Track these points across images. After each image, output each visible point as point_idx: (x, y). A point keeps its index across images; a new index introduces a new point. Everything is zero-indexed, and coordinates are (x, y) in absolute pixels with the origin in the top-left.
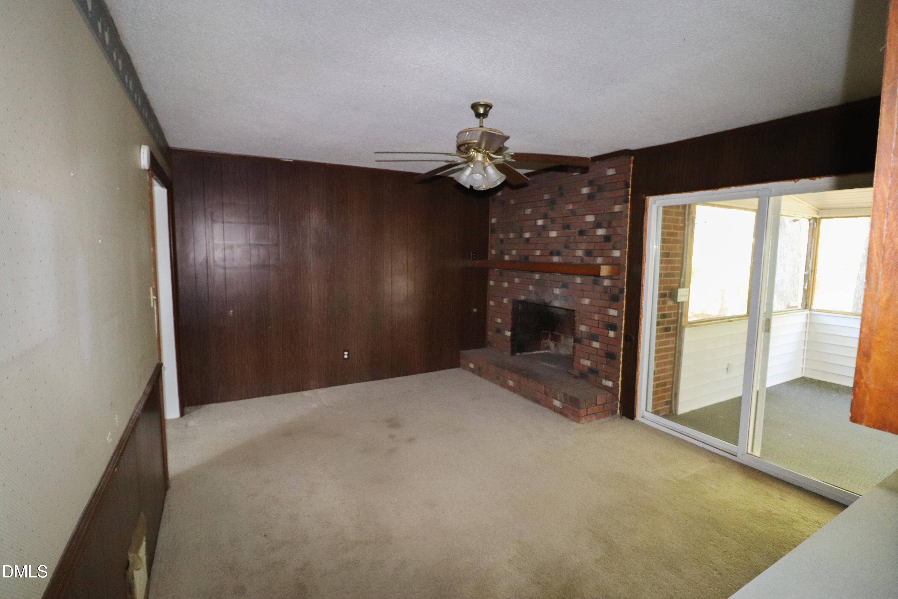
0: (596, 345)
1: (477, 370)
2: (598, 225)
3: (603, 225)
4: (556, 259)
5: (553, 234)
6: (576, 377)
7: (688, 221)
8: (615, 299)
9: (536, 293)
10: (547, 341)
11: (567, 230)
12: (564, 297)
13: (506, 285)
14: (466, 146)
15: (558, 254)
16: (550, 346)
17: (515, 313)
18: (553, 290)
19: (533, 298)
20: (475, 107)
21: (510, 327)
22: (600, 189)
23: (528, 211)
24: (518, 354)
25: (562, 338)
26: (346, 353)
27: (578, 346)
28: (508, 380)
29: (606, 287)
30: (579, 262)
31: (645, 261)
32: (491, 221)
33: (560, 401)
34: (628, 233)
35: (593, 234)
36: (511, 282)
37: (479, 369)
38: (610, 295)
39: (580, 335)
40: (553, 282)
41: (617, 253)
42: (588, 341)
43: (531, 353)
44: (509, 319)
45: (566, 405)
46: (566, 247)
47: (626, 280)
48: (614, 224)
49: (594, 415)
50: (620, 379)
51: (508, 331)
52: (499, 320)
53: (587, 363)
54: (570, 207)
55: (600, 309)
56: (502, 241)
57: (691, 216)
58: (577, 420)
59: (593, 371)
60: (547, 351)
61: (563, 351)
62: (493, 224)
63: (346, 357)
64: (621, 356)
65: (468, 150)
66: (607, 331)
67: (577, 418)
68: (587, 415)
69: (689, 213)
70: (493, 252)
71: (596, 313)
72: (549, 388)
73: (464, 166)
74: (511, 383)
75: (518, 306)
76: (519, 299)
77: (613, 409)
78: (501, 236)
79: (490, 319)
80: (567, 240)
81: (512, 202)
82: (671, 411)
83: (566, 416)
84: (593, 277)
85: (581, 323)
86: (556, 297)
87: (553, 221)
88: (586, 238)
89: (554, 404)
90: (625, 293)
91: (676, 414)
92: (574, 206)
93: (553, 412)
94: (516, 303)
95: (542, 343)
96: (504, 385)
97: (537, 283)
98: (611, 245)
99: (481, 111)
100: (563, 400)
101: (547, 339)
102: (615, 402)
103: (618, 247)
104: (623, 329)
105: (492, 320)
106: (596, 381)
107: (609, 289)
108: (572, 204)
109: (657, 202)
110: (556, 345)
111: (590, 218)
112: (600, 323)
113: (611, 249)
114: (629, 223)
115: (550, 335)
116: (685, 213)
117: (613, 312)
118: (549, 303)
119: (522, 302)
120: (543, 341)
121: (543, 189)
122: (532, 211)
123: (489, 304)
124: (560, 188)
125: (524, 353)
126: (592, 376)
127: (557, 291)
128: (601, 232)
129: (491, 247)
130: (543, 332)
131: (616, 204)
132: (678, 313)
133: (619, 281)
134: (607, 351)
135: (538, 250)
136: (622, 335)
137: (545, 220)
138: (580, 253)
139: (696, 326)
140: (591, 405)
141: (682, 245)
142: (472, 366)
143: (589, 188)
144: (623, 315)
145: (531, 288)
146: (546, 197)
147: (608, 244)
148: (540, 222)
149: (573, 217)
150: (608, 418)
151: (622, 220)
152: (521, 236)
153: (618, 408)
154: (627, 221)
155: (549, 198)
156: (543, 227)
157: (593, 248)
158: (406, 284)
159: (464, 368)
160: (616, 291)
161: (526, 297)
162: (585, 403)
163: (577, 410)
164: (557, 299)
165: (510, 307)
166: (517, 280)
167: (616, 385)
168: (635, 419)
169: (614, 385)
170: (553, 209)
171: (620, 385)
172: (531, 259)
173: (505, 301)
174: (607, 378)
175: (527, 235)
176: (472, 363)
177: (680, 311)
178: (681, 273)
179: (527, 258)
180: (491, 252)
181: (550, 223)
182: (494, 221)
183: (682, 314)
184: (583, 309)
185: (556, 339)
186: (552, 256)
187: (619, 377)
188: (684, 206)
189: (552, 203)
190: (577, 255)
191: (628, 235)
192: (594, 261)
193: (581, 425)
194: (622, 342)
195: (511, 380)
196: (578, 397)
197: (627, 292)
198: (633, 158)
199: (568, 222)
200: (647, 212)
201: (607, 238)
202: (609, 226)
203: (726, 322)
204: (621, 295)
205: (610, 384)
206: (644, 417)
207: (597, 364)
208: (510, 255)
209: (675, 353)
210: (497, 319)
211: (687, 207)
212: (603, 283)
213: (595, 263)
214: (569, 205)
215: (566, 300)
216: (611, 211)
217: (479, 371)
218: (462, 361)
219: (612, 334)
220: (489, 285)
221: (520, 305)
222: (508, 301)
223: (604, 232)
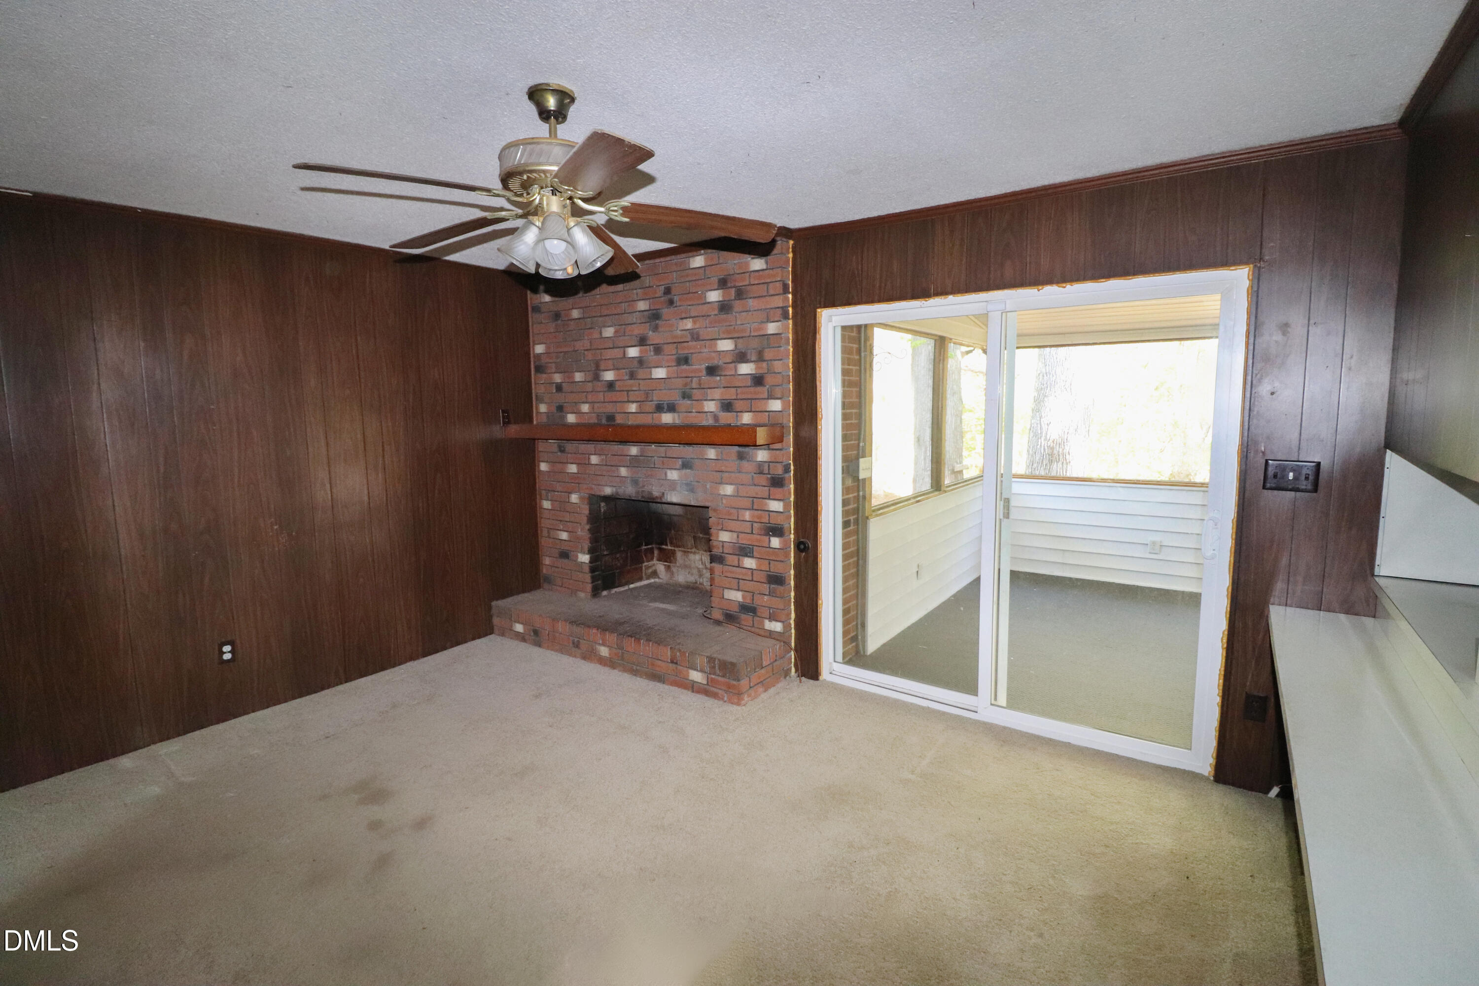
0: (749, 563)
1: (532, 634)
2: (742, 357)
3: (749, 357)
4: (667, 418)
5: (660, 373)
6: (718, 623)
7: (865, 351)
8: (777, 482)
9: (635, 482)
10: (651, 563)
11: (685, 367)
12: (687, 484)
13: (573, 468)
14: (525, 177)
15: (672, 408)
16: (658, 571)
17: (594, 518)
18: (666, 474)
19: (629, 490)
20: (535, 94)
21: (586, 545)
22: (740, 294)
23: (609, 332)
24: (605, 593)
25: (679, 554)
26: (227, 648)
27: (717, 567)
28: (597, 646)
29: (760, 464)
30: (710, 422)
31: (820, 416)
32: (534, 351)
33: (702, 671)
34: (791, 370)
35: (733, 373)
36: (583, 464)
37: (536, 632)
38: (769, 476)
39: (721, 549)
40: (665, 459)
41: (776, 405)
42: (736, 557)
43: (626, 588)
44: (583, 531)
45: (713, 676)
46: (686, 396)
47: (792, 449)
48: (768, 354)
49: (759, 685)
50: (793, 616)
51: (584, 553)
52: (564, 536)
53: (736, 596)
54: (689, 324)
55: (753, 500)
56: (559, 388)
57: (868, 344)
58: (736, 701)
59: (748, 609)
60: (652, 581)
61: (681, 577)
62: (538, 356)
63: (227, 656)
64: (792, 577)
65: (526, 186)
66: (766, 538)
67: (735, 695)
68: (750, 687)
69: (867, 339)
70: (543, 408)
71: (746, 509)
72: (680, 651)
73: (519, 223)
74: (604, 651)
75: (600, 505)
76: (602, 494)
77: (785, 669)
78: (558, 378)
79: (545, 533)
80: (686, 385)
81: (575, 314)
82: (857, 652)
83: (715, 696)
84: (737, 447)
85: (720, 528)
86: (673, 485)
87: (658, 350)
88: (720, 380)
89: (691, 678)
90: (792, 472)
91: (865, 656)
92: (694, 322)
93: (689, 693)
94: (594, 500)
95: (644, 568)
96: (590, 656)
97: (634, 463)
98: (763, 391)
99: (551, 102)
100: (708, 670)
101: (652, 559)
102: (789, 655)
103: (779, 396)
104: (792, 532)
105: (549, 537)
106: (753, 626)
107: (766, 465)
108: (691, 320)
109: (834, 318)
110: (668, 568)
111: (726, 345)
112: (755, 525)
113: (765, 399)
114: (791, 354)
115: (656, 552)
116: (859, 338)
117: (776, 506)
118: (661, 498)
119: (606, 499)
120: (646, 564)
121: (635, 291)
122: (616, 332)
123: (541, 508)
124: (668, 291)
125: (614, 591)
126: (746, 618)
127: (673, 475)
128: (746, 369)
129: (537, 399)
130: (644, 547)
131: (769, 320)
132: (858, 495)
133: (782, 452)
134: (770, 571)
135: (633, 402)
136: (791, 541)
137: (642, 347)
138: (711, 406)
139: (881, 514)
140: (755, 669)
141: (858, 389)
142: (519, 628)
143: (720, 292)
144: (791, 509)
145: (623, 471)
146: (642, 306)
147: (759, 389)
148: (633, 352)
149: (694, 343)
150: (780, 685)
151: (782, 348)
152: (597, 377)
153: (792, 665)
154: (789, 350)
155: (647, 308)
156: (640, 361)
157: (734, 397)
158: (365, 481)
159: (503, 634)
160: (779, 470)
161: (614, 489)
162: (747, 668)
163: (734, 683)
164: (674, 489)
165: (586, 510)
166: (594, 459)
167: (787, 627)
168: (821, 678)
169: (784, 627)
170: (656, 329)
171: (793, 626)
172: (619, 420)
173: (574, 498)
174: (772, 618)
175: (609, 376)
176: (519, 622)
177: (861, 493)
178: (859, 434)
179: (611, 418)
180: (537, 408)
181: (652, 353)
182: (539, 349)
183: (864, 497)
184: (722, 503)
185: (667, 558)
186: (660, 412)
187: (791, 613)
188: (859, 327)
189: (654, 316)
190: (706, 409)
191: (791, 374)
192: (737, 421)
193: (744, 707)
194: (792, 555)
195: (604, 644)
196: (734, 660)
197: (795, 470)
198: (791, 242)
199: (686, 352)
200: (820, 335)
201: (758, 380)
202: (760, 358)
203: (912, 504)
204: (787, 475)
205: (777, 627)
206: (834, 672)
207: (753, 596)
208: (578, 413)
209: (858, 560)
210: (559, 532)
211: (863, 329)
212: (756, 455)
213: (739, 424)
214: (685, 321)
215: (692, 490)
216: (762, 333)
217: (535, 637)
218: (496, 621)
219: (775, 542)
220: (540, 471)
221: (603, 504)
222: (581, 498)
223: (751, 370)
